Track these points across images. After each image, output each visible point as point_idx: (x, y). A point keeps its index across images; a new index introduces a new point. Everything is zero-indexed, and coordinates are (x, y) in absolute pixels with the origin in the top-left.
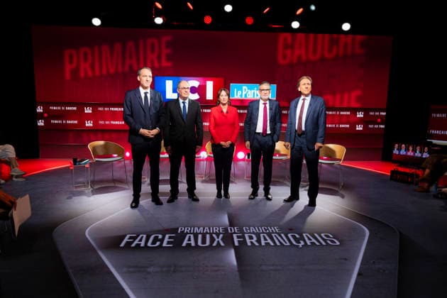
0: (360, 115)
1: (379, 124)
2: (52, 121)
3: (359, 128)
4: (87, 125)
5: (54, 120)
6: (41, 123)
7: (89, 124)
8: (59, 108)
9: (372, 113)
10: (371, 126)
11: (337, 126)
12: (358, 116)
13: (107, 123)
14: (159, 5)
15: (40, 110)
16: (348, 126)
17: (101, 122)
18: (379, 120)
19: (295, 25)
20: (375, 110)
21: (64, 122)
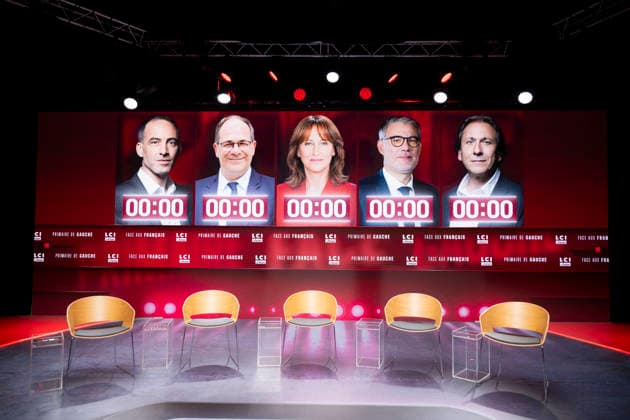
0: (561, 241)
1: (600, 256)
2: (58, 255)
3: (565, 263)
4: (109, 261)
5: (61, 253)
6: (39, 258)
7: (113, 259)
8: (66, 234)
9: (581, 238)
10: (586, 260)
11: (525, 259)
12: (557, 242)
13: (141, 256)
14: (228, 78)
15: (38, 237)
16: (544, 260)
17: (132, 256)
18: (598, 249)
19: (441, 98)
20: (587, 232)
21: (75, 256)
